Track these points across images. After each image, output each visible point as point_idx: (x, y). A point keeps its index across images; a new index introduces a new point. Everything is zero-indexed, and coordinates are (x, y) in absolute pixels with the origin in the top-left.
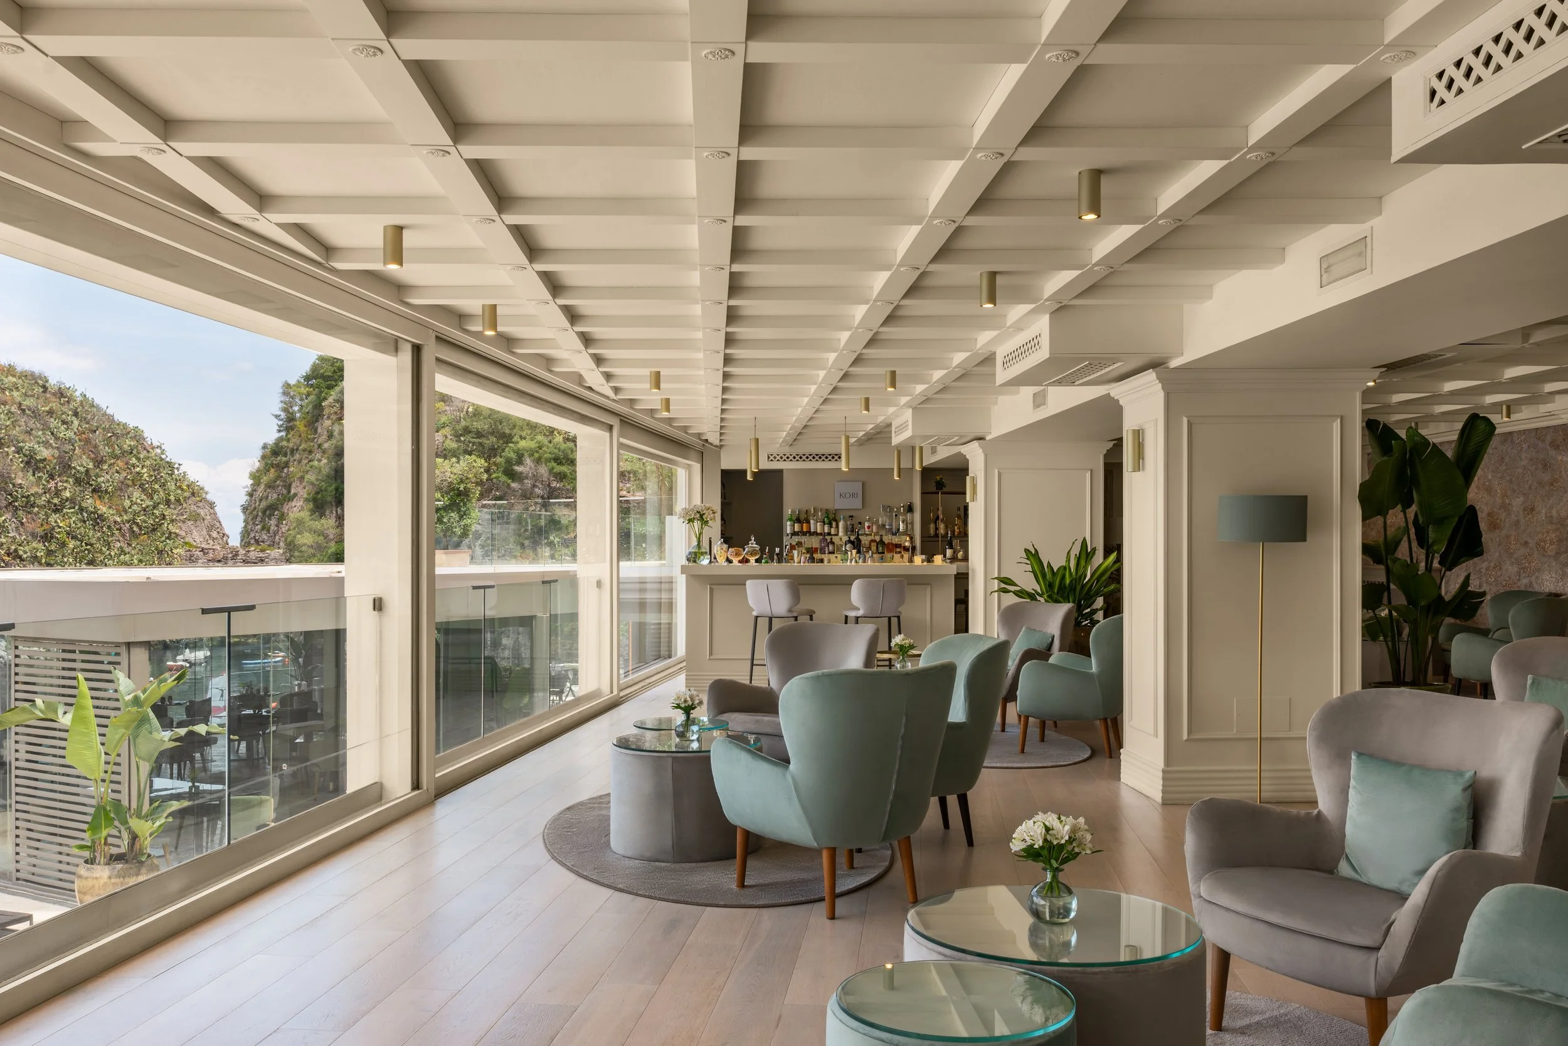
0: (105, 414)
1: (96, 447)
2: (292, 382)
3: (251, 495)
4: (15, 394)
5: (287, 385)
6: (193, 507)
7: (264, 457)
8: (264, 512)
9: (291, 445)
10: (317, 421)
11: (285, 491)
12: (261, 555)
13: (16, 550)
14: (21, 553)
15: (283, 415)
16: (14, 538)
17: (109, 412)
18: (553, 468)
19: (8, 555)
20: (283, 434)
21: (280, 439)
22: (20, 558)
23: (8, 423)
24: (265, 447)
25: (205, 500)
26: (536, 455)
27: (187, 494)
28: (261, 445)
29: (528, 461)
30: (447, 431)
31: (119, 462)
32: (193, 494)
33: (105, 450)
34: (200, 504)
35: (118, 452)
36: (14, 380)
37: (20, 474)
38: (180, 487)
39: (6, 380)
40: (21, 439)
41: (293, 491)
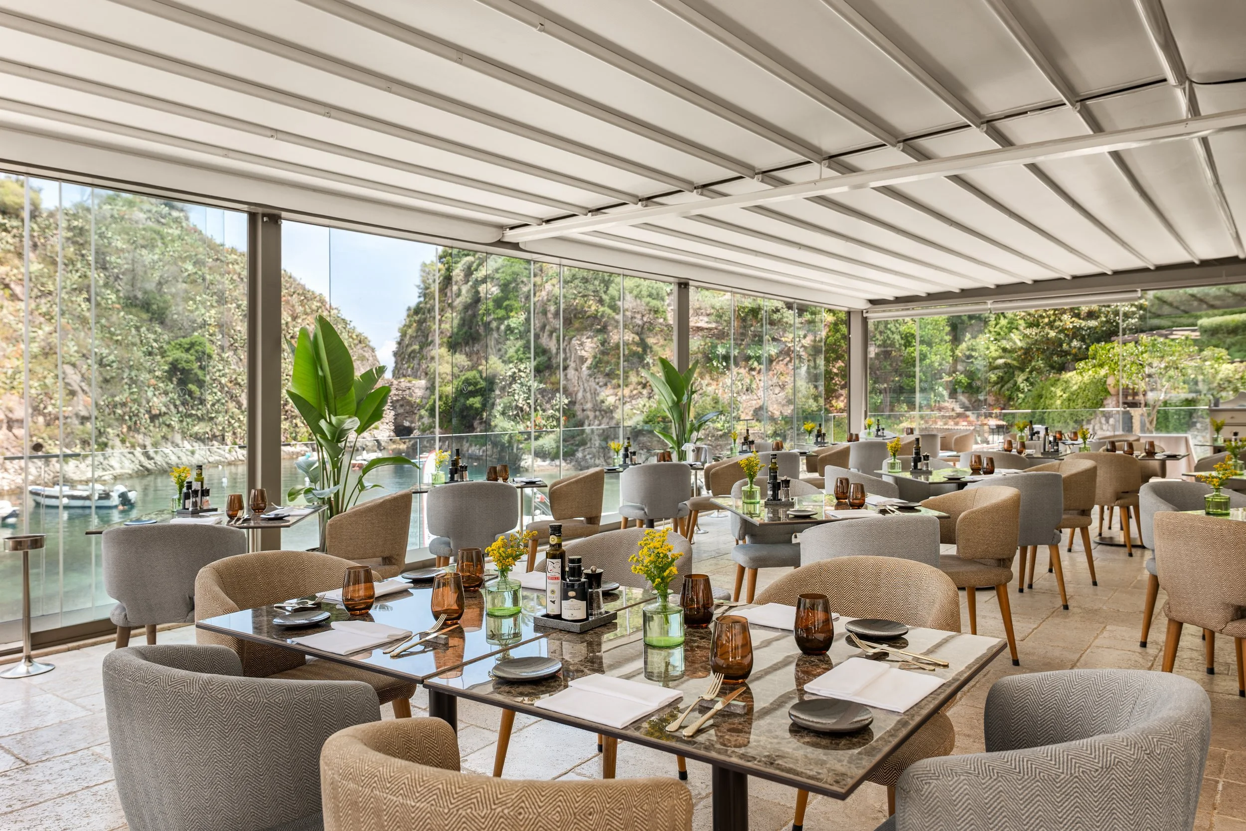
0: (299, 284)
1: (293, 306)
2: (428, 262)
3: (399, 343)
4: (236, 267)
5: (424, 265)
6: (361, 351)
7: (408, 316)
8: (409, 356)
9: (428, 306)
10: (446, 288)
11: (424, 340)
12: (408, 385)
13: (236, 379)
14: (239, 380)
15: (422, 286)
16: (235, 370)
17: (302, 282)
18: (649, 303)
19: (231, 382)
20: (422, 299)
21: (420, 303)
22: (239, 384)
23: (231, 287)
24: (409, 309)
25: (369, 346)
26: (635, 292)
27: (356, 342)
28: (406, 308)
29: (629, 297)
30: (554, 281)
31: (309, 318)
32: (360, 342)
33: (299, 309)
34: (366, 349)
35: (308, 311)
36: (235, 257)
37: (240, 323)
38: (351, 337)
39: (229, 257)
40: (240, 298)
41: (430, 339)
